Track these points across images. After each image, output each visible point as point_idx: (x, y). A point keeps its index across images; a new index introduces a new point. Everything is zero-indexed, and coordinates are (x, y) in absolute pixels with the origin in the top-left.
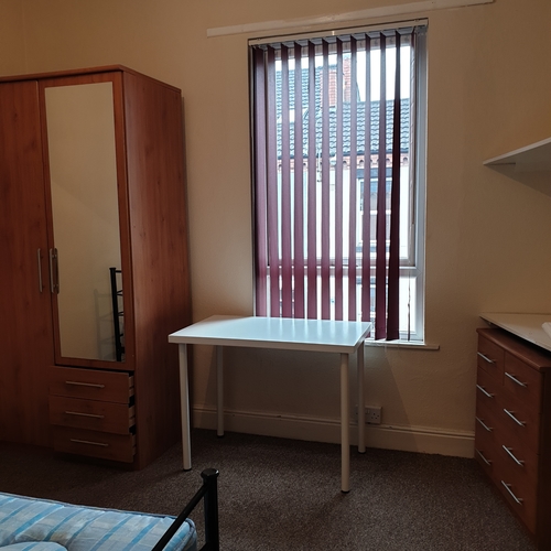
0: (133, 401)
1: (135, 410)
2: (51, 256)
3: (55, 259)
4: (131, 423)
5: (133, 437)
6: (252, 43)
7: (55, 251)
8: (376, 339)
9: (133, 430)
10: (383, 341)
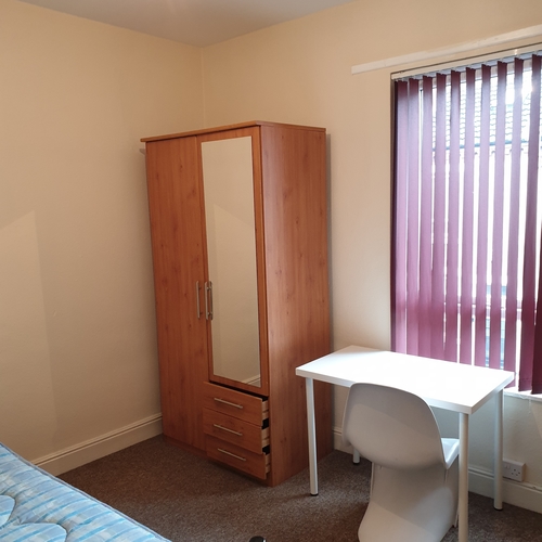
0: (266, 424)
1: (269, 432)
2: (206, 288)
3: (209, 291)
4: (264, 444)
5: (267, 457)
6: (395, 77)
7: (210, 284)
8: (520, 390)
9: (267, 450)
10: (528, 393)
